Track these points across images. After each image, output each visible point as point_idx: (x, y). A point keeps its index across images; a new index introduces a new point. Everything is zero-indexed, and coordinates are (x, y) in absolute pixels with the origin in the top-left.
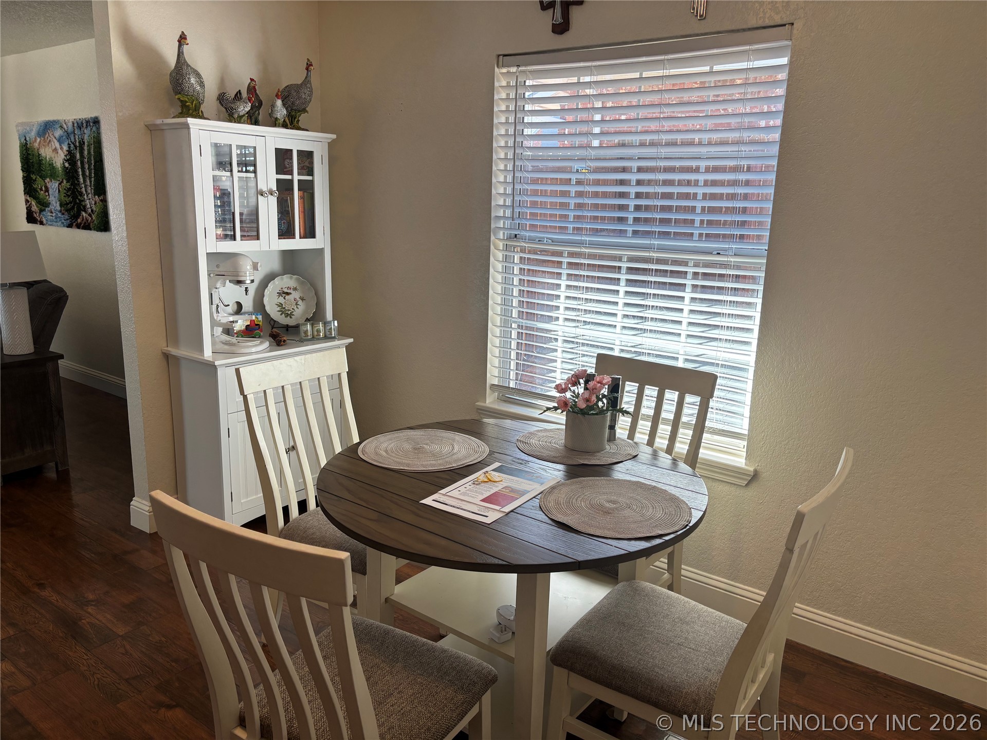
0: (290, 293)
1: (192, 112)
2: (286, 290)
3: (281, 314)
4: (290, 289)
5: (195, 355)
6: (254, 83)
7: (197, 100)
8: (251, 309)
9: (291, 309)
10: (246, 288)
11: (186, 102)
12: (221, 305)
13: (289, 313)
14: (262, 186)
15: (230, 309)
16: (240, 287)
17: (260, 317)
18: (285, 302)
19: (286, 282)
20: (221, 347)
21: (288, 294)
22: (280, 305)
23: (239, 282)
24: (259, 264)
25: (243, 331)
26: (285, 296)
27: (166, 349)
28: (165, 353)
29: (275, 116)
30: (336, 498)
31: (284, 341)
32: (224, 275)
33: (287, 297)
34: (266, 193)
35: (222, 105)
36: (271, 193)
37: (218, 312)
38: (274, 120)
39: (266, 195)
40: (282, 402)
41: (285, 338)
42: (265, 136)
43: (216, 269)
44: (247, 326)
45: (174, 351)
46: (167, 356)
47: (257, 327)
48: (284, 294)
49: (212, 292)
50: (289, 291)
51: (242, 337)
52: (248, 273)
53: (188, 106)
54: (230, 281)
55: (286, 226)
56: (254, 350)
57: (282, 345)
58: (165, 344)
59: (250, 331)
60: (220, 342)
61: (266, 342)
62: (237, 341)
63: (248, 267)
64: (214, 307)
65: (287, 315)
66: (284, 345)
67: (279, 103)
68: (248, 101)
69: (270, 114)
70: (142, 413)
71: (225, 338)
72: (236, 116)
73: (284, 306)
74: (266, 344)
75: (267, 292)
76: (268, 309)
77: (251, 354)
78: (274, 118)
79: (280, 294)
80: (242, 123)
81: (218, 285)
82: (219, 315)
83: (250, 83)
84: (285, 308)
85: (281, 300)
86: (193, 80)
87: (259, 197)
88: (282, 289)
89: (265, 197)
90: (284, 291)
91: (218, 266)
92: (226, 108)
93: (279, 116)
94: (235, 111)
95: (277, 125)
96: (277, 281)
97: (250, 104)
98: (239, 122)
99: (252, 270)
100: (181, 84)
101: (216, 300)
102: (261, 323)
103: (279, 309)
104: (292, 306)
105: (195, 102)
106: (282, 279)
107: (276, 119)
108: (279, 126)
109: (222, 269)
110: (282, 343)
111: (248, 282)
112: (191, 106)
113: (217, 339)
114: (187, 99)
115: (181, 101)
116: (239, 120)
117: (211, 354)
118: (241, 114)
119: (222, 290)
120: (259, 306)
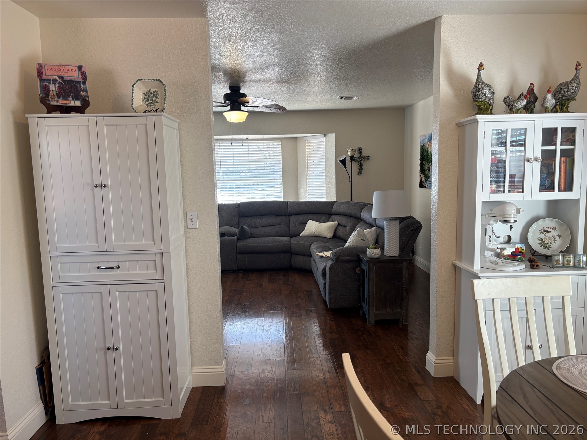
0: (550, 232)
1: (484, 112)
2: (547, 229)
3: (541, 246)
4: (550, 228)
5: (469, 268)
6: (533, 86)
7: (488, 103)
8: (518, 241)
9: (549, 243)
10: (511, 226)
11: (481, 106)
12: (493, 237)
13: (547, 245)
14: (529, 155)
15: (501, 240)
16: (506, 225)
17: (524, 248)
18: (545, 238)
19: (548, 223)
20: (489, 265)
21: (548, 232)
22: (541, 239)
23: (505, 222)
24: (521, 210)
25: (509, 256)
26: (545, 234)
27: (455, 261)
28: (454, 265)
29: (546, 106)
30: (510, 399)
31: (537, 266)
32: (495, 216)
33: (547, 234)
34: (532, 160)
35: (506, 104)
36: (536, 159)
37: (490, 241)
38: (545, 109)
39: (531, 161)
40: (508, 310)
41: (538, 264)
42: (535, 121)
43: (490, 212)
44: (512, 253)
45: (458, 264)
46: (455, 267)
47: (521, 253)
48: (545, 231)
49: (487, 228)
50: (549, 230)
51: (508, 260)
52: (512, 215)
53: (482, 108)
54: (499, 220)
55: (549, 183)
56: (511, 269)
57: (534, 268)
58: (454, 259)
59: (514, 256)
60: (489, 261)
61: (522, 264)
62: (501, 262)
63: (513, 212)
64: (487, 238)
65: (545, 247)
66: (537, 269)
67: (549, 96)
68: (524, 98)
69: (542, 105)
70: (436, 300)
71: (495, 259)
72: (514, 110)
73: (544, 241)
74: (523, 266)
75: (531, 230)
76: (530, 241)
77: (509, 271)
78: (545, 107)
79: (541, 232)
80: (519, 114)
81: (491, 223)
82: (491, 243)
83: (530, 86)
84: (544, 242)
85: (542, 236)
86: (486, 91)
87: (526, 162)
88: (544, 228)
89: (530, 163)
90: (545, 230)
91: (491, 210)
92: (508, 106)
93: (548, 106)
94: (514, 106)
95: (547, 111)
96: (540, 222)
97: (526, 100)
98: (517, 113)
99: (515, 214)
100: (477, 95)
101: (489, 233)
102: (524, 251)
103: (539, 242)
104: (550, 241)
105: (486, 105)
106: (544, 221)
107: (547, 108)
108: (548, 112)
109: (494, 212)
110: (535, 267)
111: (512, 221)
112: (484, 108)
113: (487, 259)
114: (481, 104)
115: (478, 106)
116: (517, 112)
117: (479, 268)
118: (519, 108)
119: (494, 226)
120: (524, 239)
